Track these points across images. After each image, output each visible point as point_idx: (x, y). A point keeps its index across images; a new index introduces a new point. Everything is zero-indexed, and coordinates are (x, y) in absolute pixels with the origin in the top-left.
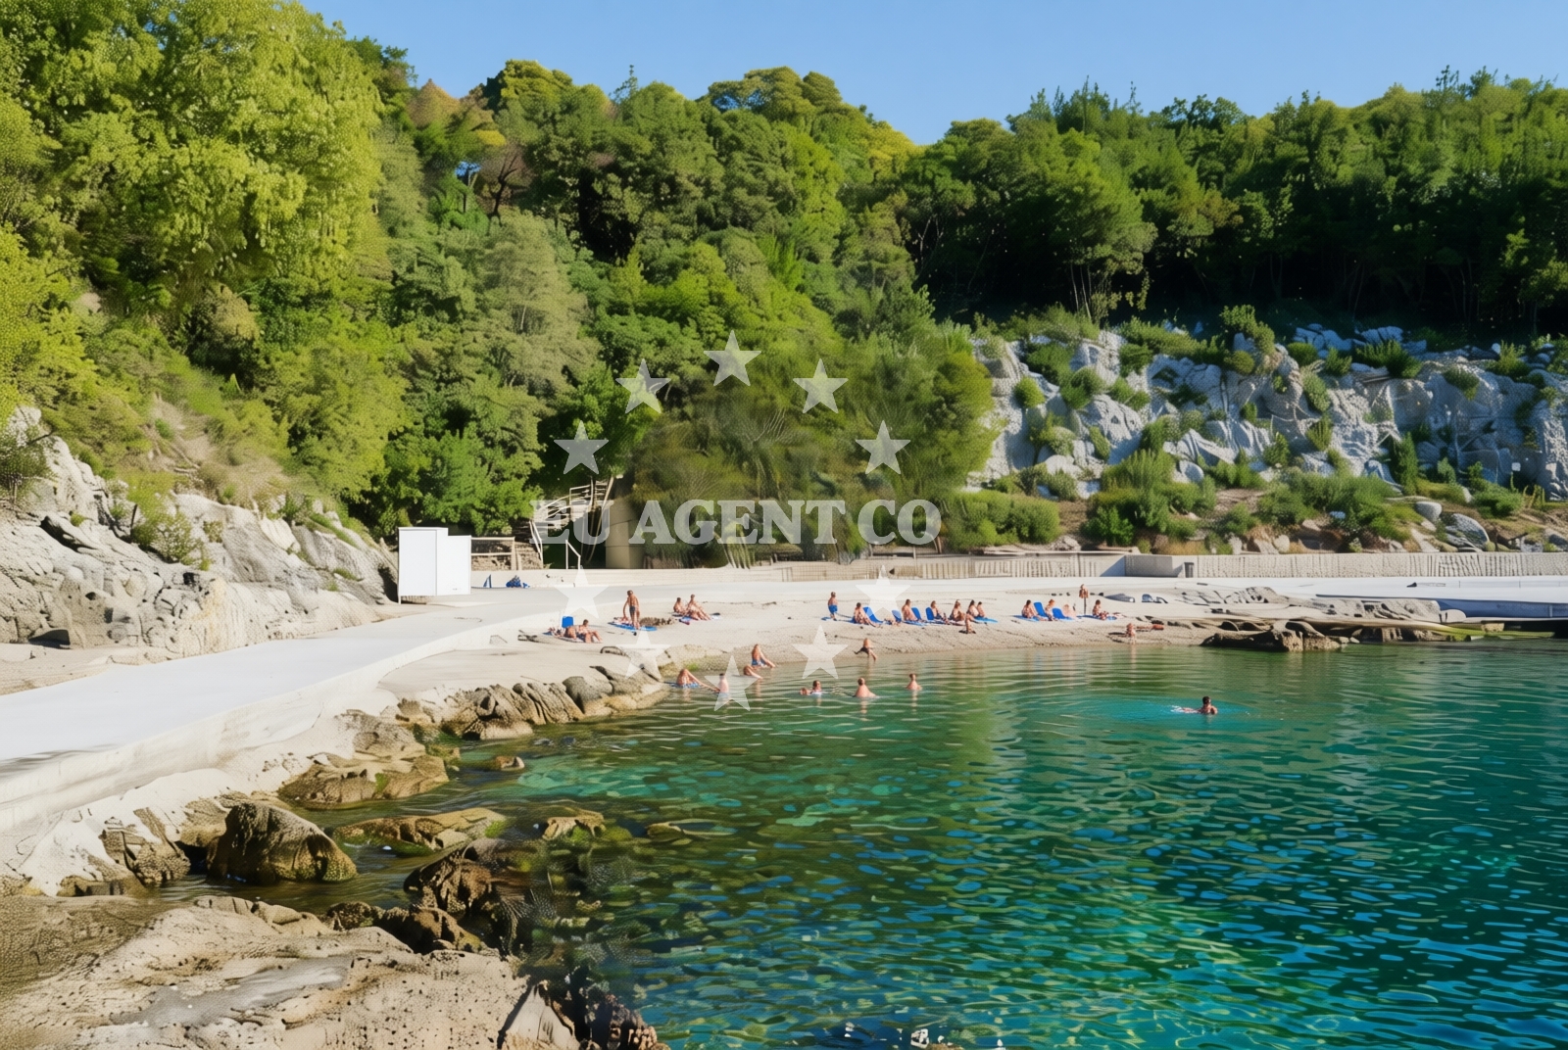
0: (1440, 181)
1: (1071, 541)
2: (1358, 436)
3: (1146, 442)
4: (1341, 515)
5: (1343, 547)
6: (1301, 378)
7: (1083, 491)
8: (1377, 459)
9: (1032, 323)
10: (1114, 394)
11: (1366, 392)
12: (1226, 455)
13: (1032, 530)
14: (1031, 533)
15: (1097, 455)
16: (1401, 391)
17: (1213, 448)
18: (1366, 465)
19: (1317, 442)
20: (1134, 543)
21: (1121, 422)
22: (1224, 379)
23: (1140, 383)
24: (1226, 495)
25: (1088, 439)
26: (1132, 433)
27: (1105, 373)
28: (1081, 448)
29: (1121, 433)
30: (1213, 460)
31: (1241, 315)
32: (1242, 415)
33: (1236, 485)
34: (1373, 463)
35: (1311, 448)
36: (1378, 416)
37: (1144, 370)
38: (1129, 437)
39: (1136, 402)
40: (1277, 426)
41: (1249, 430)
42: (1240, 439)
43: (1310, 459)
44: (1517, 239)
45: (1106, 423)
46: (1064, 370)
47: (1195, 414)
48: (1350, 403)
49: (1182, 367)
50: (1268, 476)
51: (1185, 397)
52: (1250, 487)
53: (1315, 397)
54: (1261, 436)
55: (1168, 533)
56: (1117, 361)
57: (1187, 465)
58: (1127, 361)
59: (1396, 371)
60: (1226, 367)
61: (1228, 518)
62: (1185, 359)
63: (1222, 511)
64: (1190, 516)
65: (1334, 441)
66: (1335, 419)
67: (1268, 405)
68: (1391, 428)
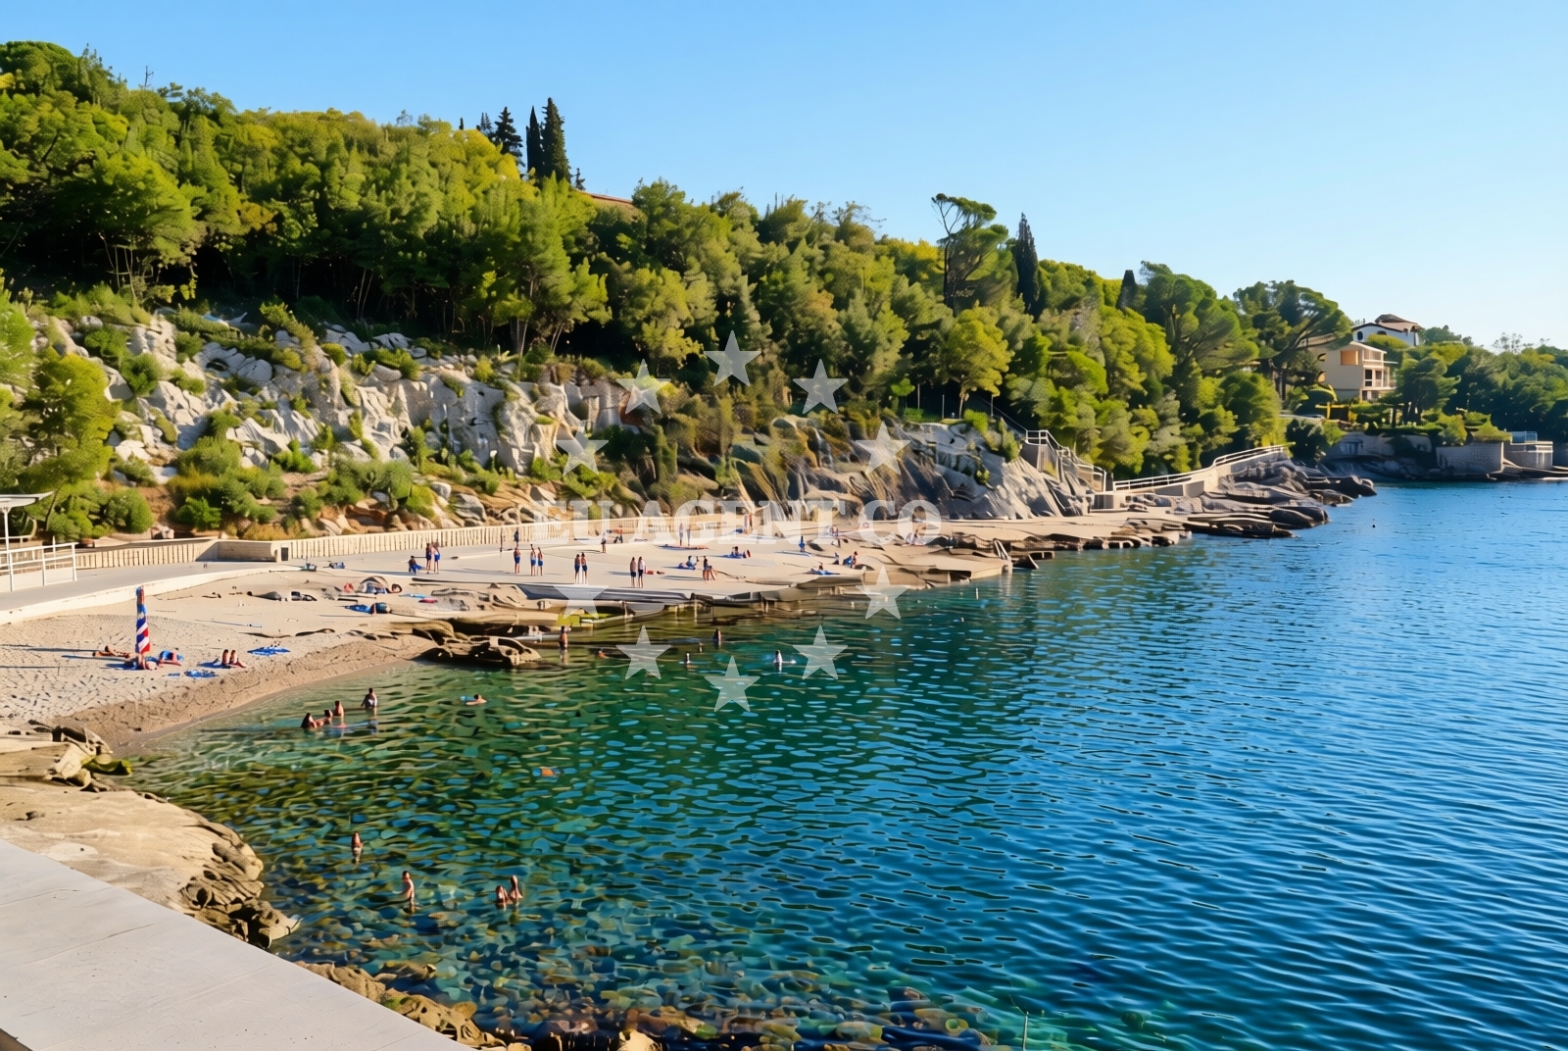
0: (431, 220)
1: (164, 529)
2: (382, 427)
3: (209, 428)
4: (382, 497)
5: (387, 525)
6: (339, 375)
7: (160, 476)
8: (400, 446)
9: (81, 303)
10: (175, 381)
11: (386, 389)
12: (282, 441)
13: (128, 519)
14: (128, 524)
15: (164, 439)
16: (409, 390)
17: (268, 433)
18: (392, 451)
19: (355, 433)
20: (222, 528)
21: (187, 409)
22: (274, 373)
23: (193, 370)
24: (289, 479)
25: (154, 424)
26: (195, 420)
27: (165, 361)
28: (148, 432)
29: (185, 419)
30: (271, 446)
31: (278, 311)
32: (292, 405)
33: (294, 469)
34: (397, 450)
35: (351, 438)
36: (396, 410)
37: (196, 358)
38: (192, 424)
39: (194, 388)
40: (321, 417)
41: (298, 418)
42: (292, 427)
43: (350, 446)
44: (490, 277)
45: (170, 408)
46: (122, 353)
47: (252, 403)
48: (373, 399)
49: (231, 358)
50: (318, 459)
51: (241, 386)
52: (305, 471)
53: (349, 395)
54: (309, 425)
55: (251, 518)
56: (173, 348)
57: (250, 451)
58: (181, 348)
59: (406, 374)
60: (275, 362)
61: (297, 501)
62: (234, 350)
63: (290, 494)
64: (265, 501)
65: (367, 433)
66: (365, 412)
67: (312, 398)
68: (406, 421)
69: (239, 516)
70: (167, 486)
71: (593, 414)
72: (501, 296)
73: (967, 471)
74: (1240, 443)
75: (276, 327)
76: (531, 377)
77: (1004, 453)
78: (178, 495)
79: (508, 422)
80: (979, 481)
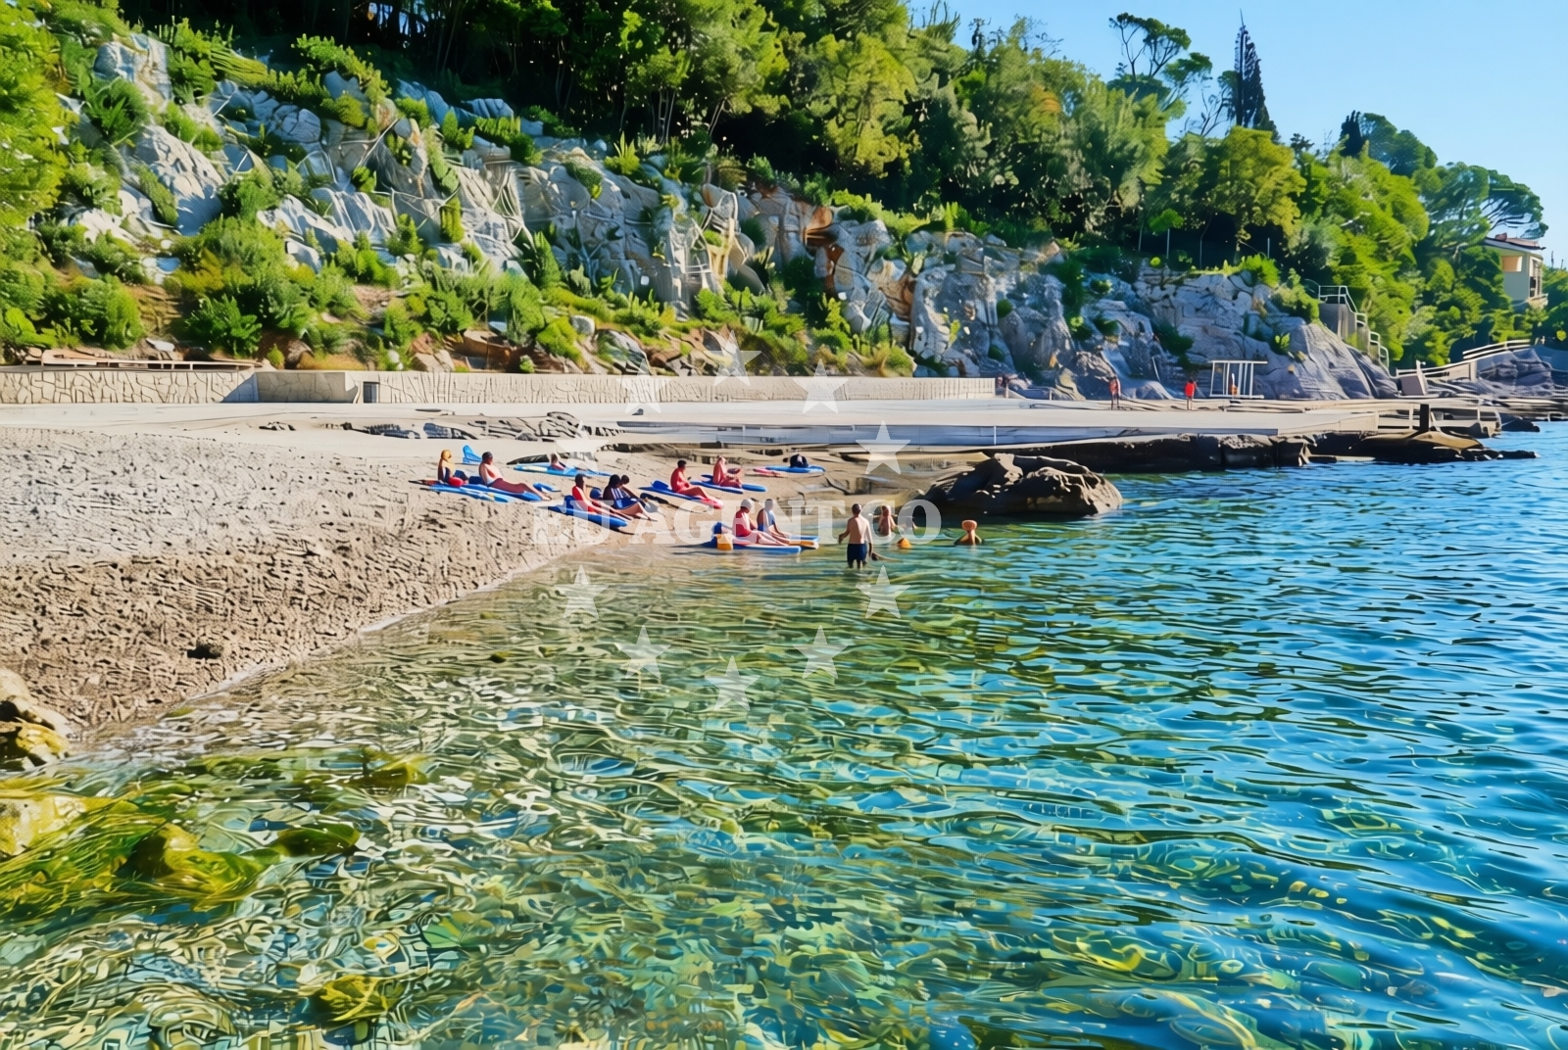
1: (164, 346)
2: (488, 229)
3: (230, 204)
4: (502, 327)
6: (424, 143)
7: (154, 270)
8: (514, 258)
10: (171, 127)
11: (490, 174)
12: (342, 234)
13: (101, 323)
14: (100, 333)
15: (157, 216)
16: (524, 179)
17: (321, 224)
18: (504, 265)
19: (451, 233)
20: (260, 355)
22: (325, 131)
23: (201, 116)
24: (358, 295)
25: (140, 190)
26: (207, 190)
27: (150, 92)
28: (130, 204)
29: (189, 188)
30: (329, 244)
31: (319, 47)
32: (357, 183)
33: (368, 279)
34: (511, 264)
35: (445, 238)
36: (505, 206)
37: (204, 99)
38: (203, 195)
39: (206, 142)
40: (402, 207)
41: (368, 207)
42: (355, 216)
43: (444, 252)
45: (165, 168)
46: (83, 76)
47: (294, 176)
48: (473, 186)
49: (261, 103)
50: (400, 268)
51: (277, 147)
52: (385, 283)
53: (440, 173)
54: (381, 215)
55: (306, 339)
56: (164, 79)
57: (294, 247)
58: (178, 79)
59: (519, 153)
60: (328, 116)
61: (378, 323)
62: (263, 94)
63: (364, 312)
64: (326, 316)
65: (467, 232)
66: (465, 204)
67: (385, 175)
68: (519, 222)
69: (290, 333)
70: (168, 287)
71: (771, 235)
72: (650, 49)
73: (1258, 336)
74: (1483, 335)
75: (322, 68)
76: (688, 175)
77: (1303, 313)
78: (186, 300)
79: (666, 234)
80: (1277, 349)
